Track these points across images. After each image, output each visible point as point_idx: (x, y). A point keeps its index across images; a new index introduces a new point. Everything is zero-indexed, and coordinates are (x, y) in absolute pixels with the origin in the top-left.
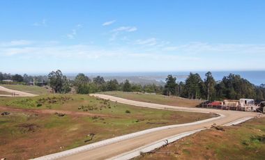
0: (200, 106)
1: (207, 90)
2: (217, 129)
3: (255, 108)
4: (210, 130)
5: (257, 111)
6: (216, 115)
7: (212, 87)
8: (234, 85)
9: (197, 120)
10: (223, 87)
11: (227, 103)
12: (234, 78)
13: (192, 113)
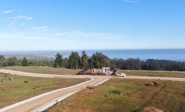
0: (79, 74)
1: (83, 63)
2: (90, 89)
3: (111, 72)
4: (85, 90)
5: (112, 75)
6: (89, 79)
7: (86, 61)
8: (99, 59)
9: (77, 84)
10: (93, 60)
11: (95, 70)
12: (99, 55)
13: (73, 79)
